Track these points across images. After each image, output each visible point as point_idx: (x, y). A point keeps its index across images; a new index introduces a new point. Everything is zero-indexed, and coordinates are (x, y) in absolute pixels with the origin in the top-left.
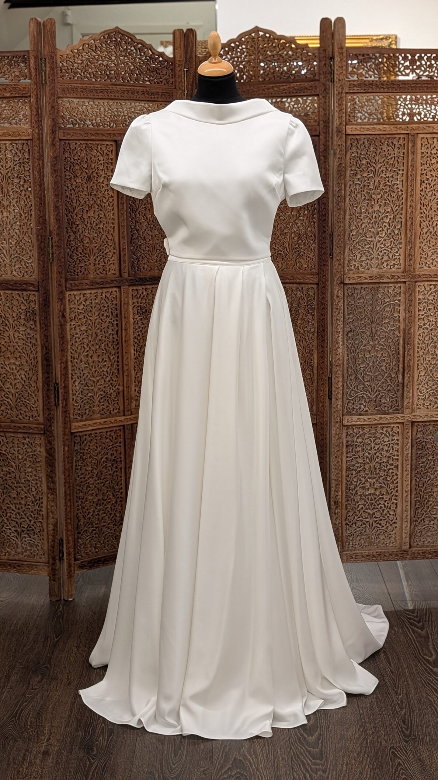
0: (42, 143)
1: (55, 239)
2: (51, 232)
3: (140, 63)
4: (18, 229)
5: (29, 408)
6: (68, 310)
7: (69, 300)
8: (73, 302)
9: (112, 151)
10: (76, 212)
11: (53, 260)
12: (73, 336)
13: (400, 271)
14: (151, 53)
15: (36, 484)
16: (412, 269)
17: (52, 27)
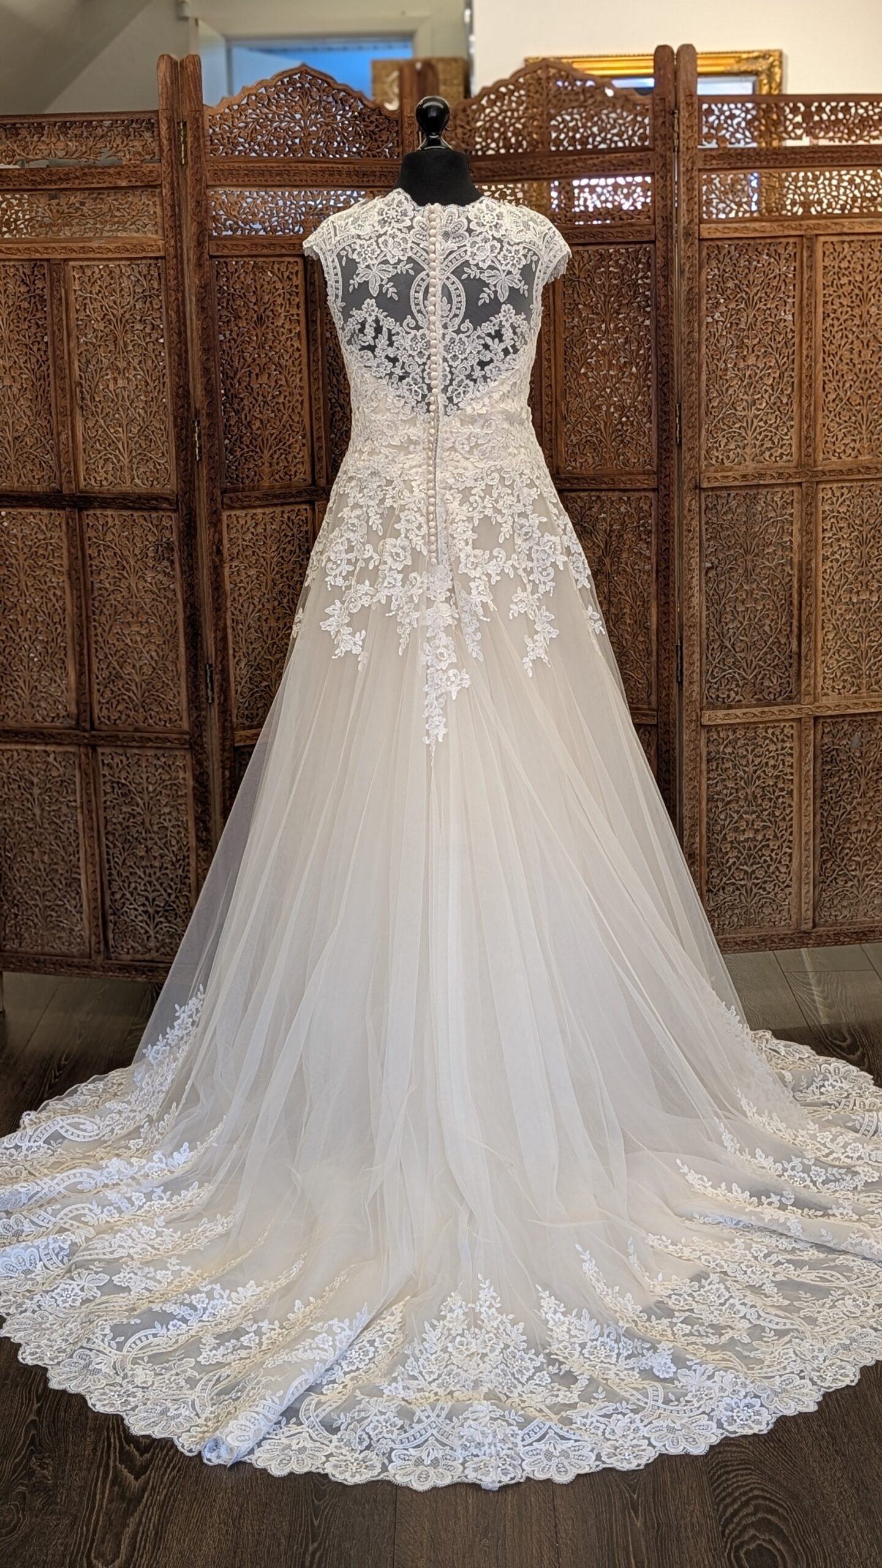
0: (182, 264)
1: (205, 422)
2: (197, 412)
3: (343, 123)
4: (143, 408)
5: (164, 706)
6: (225, 541)
7: (228, 525)
8: (234, 530)
9: (297, 272)
10: (238, 376)
11: (201, 457)
12: (236, 585)
13: (792, 465)
14: (361, 106)
15: (179, 833)
16: (811, 462)
17: (195, 69)
